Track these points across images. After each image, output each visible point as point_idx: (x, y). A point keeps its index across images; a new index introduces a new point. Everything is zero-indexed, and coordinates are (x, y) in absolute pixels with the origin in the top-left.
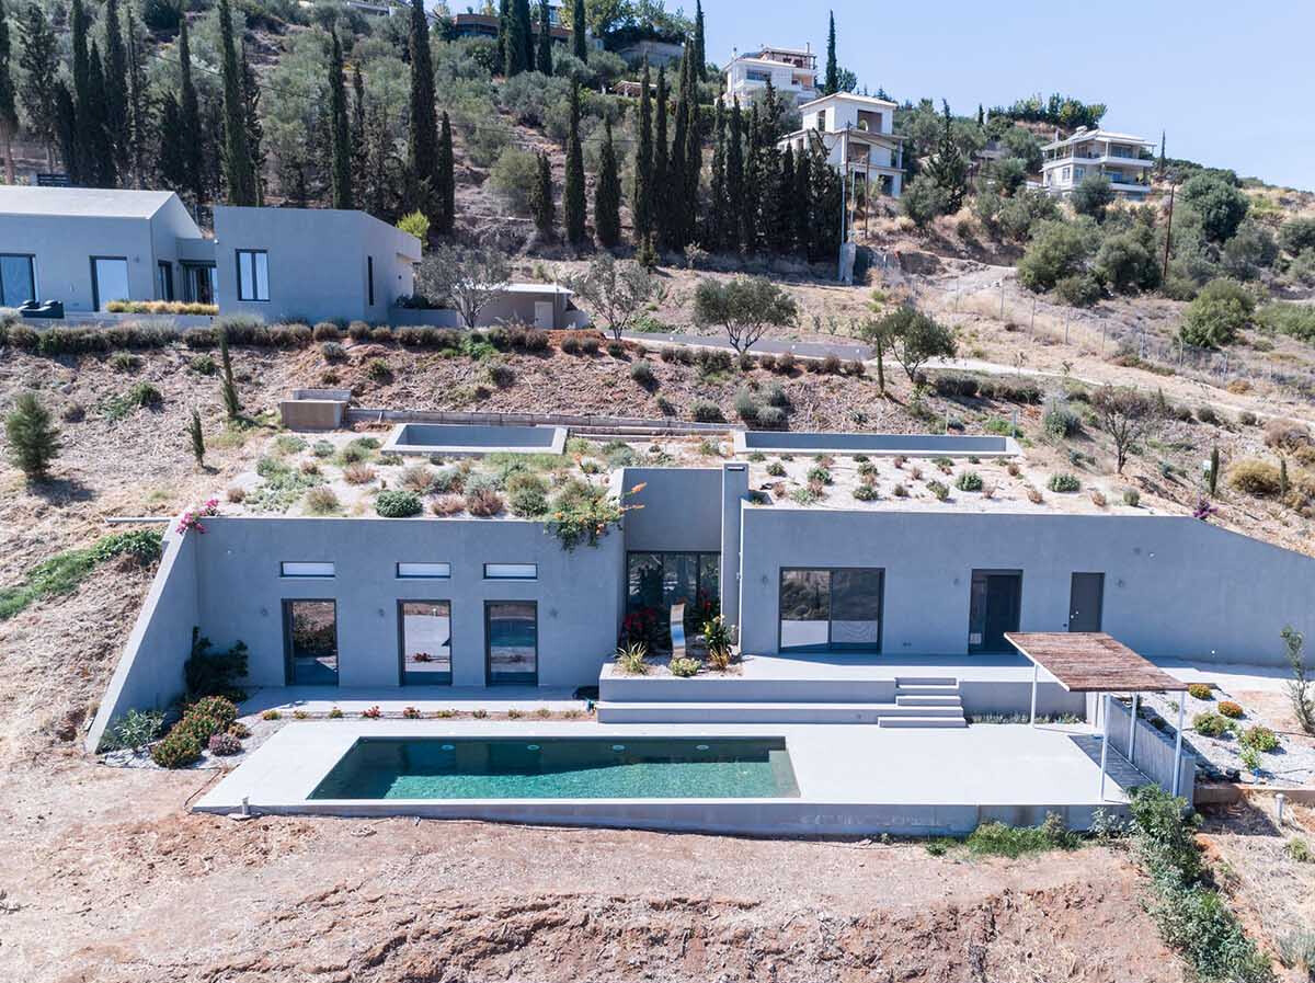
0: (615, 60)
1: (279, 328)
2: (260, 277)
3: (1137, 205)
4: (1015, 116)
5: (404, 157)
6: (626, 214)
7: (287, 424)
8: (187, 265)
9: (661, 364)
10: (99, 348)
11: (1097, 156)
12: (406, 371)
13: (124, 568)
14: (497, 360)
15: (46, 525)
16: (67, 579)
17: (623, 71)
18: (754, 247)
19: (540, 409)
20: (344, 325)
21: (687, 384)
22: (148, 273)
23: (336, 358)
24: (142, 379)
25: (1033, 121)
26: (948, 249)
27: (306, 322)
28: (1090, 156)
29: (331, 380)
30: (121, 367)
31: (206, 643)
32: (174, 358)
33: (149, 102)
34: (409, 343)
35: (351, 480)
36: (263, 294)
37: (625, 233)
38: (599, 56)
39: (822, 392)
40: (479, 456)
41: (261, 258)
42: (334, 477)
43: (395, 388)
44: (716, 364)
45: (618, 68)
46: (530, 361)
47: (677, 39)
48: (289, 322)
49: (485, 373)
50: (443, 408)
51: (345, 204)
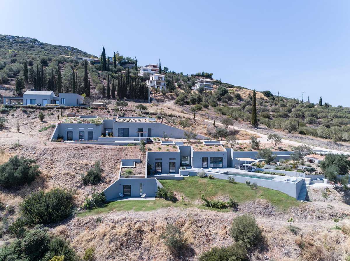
0: (121, 68)
1: (66, 107)
2: (64, 101)
3: (209, 91)
4: (196, 75)
5: (83, 86)
6: (116, 93)
7: (67, 116)
8: (54, 100)
9: (111, 110)
10: (46, 109)
11: (204, 83)
12: (81, 111)
13: (52, 128)
14: (92, 110)
15: (43, 125)
16: (46, 129)
17: (123, 69)
18: (136, 98)
19: (96, 115)
20: (74, 106)
21: (114, 112)
22: (50, 101)
23: (73, 110)
24: (51, 112)
25: (199, 76)
26: (168, 98)
27: (70, 106)
28: (203, 83)
29: (72, 112)
30: (49, 111)
31: (59, 136)
32: (55, 110)
33: (47, 79)
34: (82, 108)
35: (75, 121)
36: (64, 103)
37: (116, 96)
38: (119, 67)
39: (129, 113)
40: (88, 119)
41: (64, 99)
42: (73, 120)
43: (80, 113)
44: (117, 110)
45: (122, 69)
46: (95, 110)
47: (133, 63)
48: (68, 106)
49: (90, 111)
50: (85, 115)
51: (74, 93)
